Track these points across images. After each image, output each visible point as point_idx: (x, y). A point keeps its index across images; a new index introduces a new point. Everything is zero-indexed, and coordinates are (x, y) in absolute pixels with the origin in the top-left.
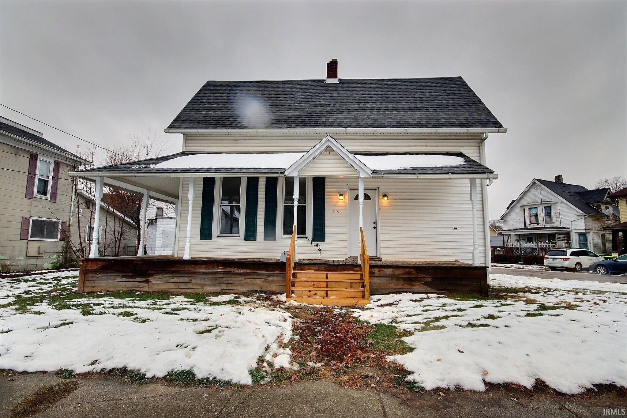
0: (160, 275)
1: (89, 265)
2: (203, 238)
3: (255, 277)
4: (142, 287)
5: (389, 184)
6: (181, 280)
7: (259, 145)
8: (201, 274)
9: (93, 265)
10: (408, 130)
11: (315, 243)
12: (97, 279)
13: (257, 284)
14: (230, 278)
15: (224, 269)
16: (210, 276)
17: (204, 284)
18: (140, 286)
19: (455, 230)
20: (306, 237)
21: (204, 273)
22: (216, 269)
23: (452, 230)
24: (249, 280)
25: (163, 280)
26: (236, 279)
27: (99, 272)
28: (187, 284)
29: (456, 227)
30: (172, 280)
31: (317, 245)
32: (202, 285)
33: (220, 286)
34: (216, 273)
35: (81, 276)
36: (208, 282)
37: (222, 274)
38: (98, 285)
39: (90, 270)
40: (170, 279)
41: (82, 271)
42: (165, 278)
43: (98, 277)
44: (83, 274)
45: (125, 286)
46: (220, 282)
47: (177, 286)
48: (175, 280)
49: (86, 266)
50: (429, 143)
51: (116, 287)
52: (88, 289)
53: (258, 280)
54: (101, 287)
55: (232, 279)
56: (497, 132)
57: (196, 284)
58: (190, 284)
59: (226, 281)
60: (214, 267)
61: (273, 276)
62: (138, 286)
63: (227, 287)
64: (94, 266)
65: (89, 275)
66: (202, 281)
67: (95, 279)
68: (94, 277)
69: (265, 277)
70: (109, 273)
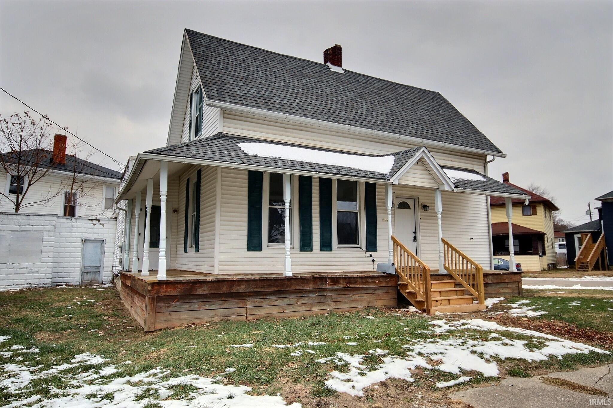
0: (261, 297)
1: (163, 289)
2: (252, 248)
3: (363, 292)
4: (238, 314)
5: (426, 194)
6: (287, 301)
7: (312, 138)
8: (309, 293)
9: (169, 290)
10: (446, 145)
11: (369, 254)
12: (175, 309)
13: (365, 300)
14: (338, 296)
15: (333, 285)
16: (318, 294)
17: (312, 304)
18: (236, 314)
19: (472, 240)
20: (359, 247)
21: (311, 291)
22: (325, 286)
23: (469, 240)
24: (357, 296)
25: (264, 304)
26: (344, 296)
27: (177, 298)
28: (293, 306)
29: (472, 238)
30: (276, 303)
31: (371, 256)
32: (310, 306)
33: (329, 305)
34: (324, 290)
35: (151, 307)
36: (316, 302)
37: (330, 291)
38: (177, 317)
39: (164, 297)
40: (274, 301)
41: (152, 299)
42: (267, 300)
43: (176, 307)
44: (154, 303)
45: (216, 315)
46: (328, 301)
47: (282, 309)
48: (279, 302)
49: (158, 292)
50: (454, 158)
51: (203, 318)
52: (162, 325)
53: (365, 295)
54: (181, 320)
55: (341, 296)
56: (500, 157)
57: (304, 304)
58: (296, 306)
59: (334, 298)
60: (322, 284)
61: (379, 289)
62: (233, 314)
63: (336, 305)
64: (171, 291)
65: (163, 304)
66: (311, 301)
67: (171, 309)
68: (169, 307)
69: (371, 291)
70: (192, 299)
